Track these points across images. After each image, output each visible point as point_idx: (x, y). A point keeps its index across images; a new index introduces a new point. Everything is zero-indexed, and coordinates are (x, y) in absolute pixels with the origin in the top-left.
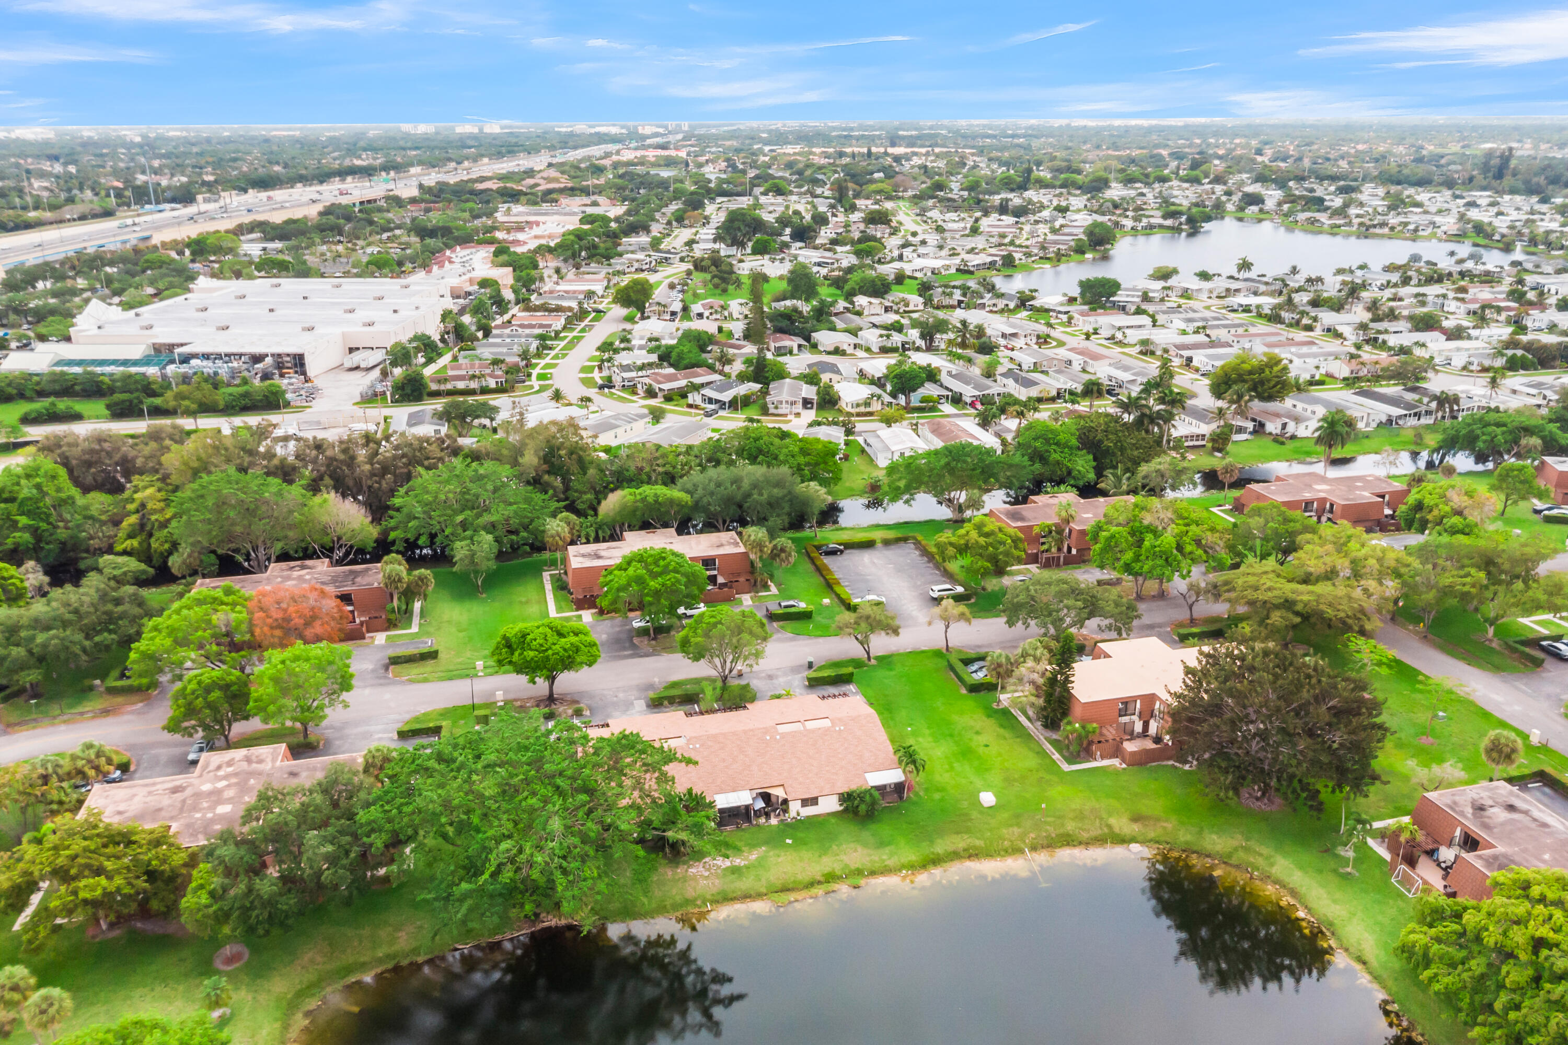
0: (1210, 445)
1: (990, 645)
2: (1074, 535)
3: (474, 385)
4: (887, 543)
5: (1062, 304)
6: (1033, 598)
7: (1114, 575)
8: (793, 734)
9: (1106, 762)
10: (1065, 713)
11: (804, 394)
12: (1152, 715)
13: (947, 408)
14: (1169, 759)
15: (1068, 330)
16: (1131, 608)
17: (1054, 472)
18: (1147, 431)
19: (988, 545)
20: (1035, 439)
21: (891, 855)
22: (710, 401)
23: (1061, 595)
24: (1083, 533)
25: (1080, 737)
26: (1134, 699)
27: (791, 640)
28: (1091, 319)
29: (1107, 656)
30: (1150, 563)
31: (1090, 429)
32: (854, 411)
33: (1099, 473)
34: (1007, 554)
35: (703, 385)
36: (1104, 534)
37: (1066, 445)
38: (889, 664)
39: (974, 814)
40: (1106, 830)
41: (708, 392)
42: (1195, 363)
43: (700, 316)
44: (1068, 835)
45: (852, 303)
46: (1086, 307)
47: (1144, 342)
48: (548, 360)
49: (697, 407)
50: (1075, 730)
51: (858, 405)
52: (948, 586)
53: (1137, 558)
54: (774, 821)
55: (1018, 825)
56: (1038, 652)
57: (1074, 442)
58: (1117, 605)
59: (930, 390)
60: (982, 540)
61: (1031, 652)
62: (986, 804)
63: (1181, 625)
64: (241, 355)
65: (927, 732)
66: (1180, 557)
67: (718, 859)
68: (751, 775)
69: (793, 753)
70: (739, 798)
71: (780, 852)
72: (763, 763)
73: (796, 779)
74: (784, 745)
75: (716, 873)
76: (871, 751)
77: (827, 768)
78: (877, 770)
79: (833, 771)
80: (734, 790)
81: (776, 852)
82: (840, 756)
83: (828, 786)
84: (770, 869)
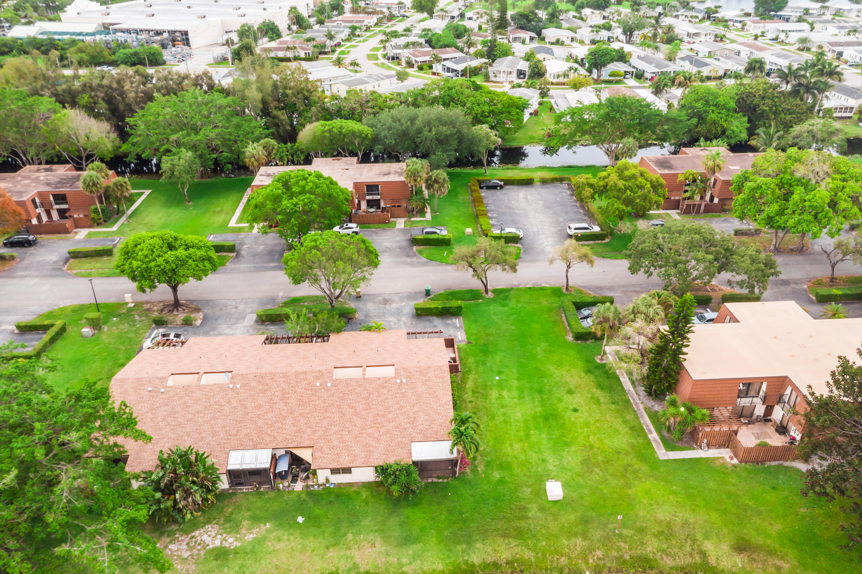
0: (856, 117)
1: (611, 288)
2: (718, 185)
3: (289, 54)
4: (544, 182)
5: (738, 16)
6: (659, 247)
7: (753, 226)
8: (347, 382)
9: (713, 453)
10: (672, 388)
11: (519, 67)
12: (780, 400)
13: (631, 82)
14: (795, 458)
15: (741, 33)
16: (769, 264)
17: (709, 131)
18: (802, 100)
19: (626, 188)
20: (696, 101)
21: (415, 557)
22: (449, 70)
23: (692, 246)
24: (728, 183)
25: (684, 423)
26: (761, 380)
27: (424, 264)
28: (761, 25)
29: (734, 320)
30: (796, 217)
31: (750, 94)
32: (555, 81)
33: (751, 132)
34: (644, 198)
35: (445, 60)
36: (749, 185)
37: (724, 107)
38: (506, 298)
39: (534, 511)
40: (698, 559)
41: (448, 64)
42: (845, 56)
43: (470, 19)
44: (647, 560)
45: (580, 13)
46: (758, 18)
47: (803, 41)
48: (353, 43)
49: (438, 74)
50: (678, 414)
51: (558, 76)
52: (585, 225)
53: (781, 212)
54: (299, 486)
55: (584, 536)
56: (651, 311)
57: (732, 104)
58: (753, 261)
59: (620, 67)
60: (621, 184)
61: (643, 309)
62: (551, 498)
63: (819, 283)
64: (149, 31)
65: (515, 383)
66: (831, 214)
67: (209, 533)
68: (282, 429)
69: (339, 406)
70: (256, 459)
71: (283, 535)
72: (301, 415)
73: (330, 441)
74: (333, 395)
75: (197, 555)
76: (428, 414)
77: (371, 431)
78: (427, 440)
79: (376, 435)
80: (255, 448)
81: (280, 533)
82: (390, 416)
83: (363, 455)
84: (261, 558)
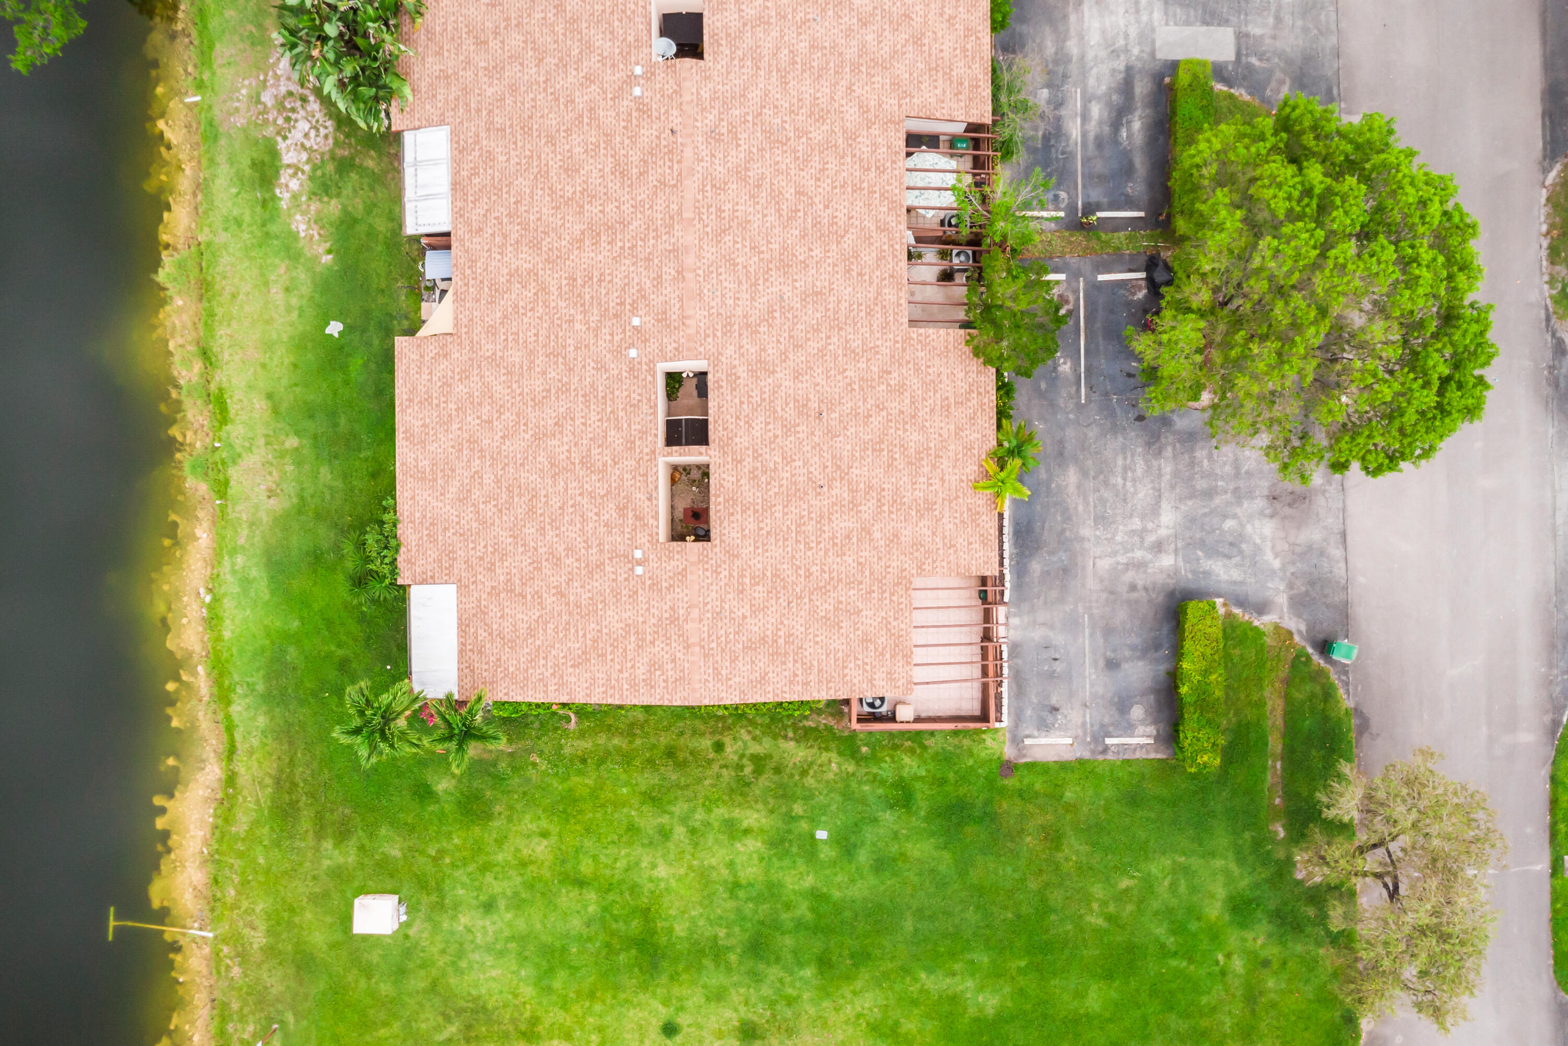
39: (338, 855)
55: (274, 953)
62: (361, 903)
65: (797, 883)
67: (313, 133)
68: (503, 246)
69: (564, 389)
70: (427, 197)
71: (302, 296)
72: (544, 289)
73: (465, 376)
74: (601, 367)
75: (266, 121)
76: (531, 632)
77: (488, 479)
78: (463, 626)
79: (476, 494)
80: (456, 186)
81: (306, 289)
82: (530, 530)
83: (425, 463)
84: (251, 259)
